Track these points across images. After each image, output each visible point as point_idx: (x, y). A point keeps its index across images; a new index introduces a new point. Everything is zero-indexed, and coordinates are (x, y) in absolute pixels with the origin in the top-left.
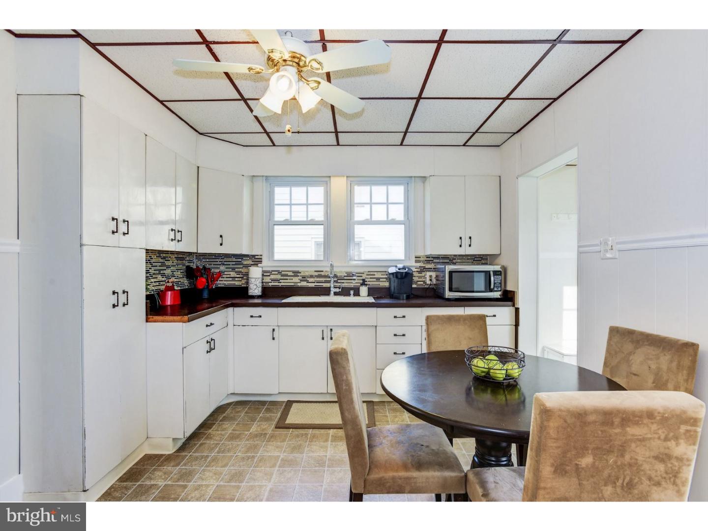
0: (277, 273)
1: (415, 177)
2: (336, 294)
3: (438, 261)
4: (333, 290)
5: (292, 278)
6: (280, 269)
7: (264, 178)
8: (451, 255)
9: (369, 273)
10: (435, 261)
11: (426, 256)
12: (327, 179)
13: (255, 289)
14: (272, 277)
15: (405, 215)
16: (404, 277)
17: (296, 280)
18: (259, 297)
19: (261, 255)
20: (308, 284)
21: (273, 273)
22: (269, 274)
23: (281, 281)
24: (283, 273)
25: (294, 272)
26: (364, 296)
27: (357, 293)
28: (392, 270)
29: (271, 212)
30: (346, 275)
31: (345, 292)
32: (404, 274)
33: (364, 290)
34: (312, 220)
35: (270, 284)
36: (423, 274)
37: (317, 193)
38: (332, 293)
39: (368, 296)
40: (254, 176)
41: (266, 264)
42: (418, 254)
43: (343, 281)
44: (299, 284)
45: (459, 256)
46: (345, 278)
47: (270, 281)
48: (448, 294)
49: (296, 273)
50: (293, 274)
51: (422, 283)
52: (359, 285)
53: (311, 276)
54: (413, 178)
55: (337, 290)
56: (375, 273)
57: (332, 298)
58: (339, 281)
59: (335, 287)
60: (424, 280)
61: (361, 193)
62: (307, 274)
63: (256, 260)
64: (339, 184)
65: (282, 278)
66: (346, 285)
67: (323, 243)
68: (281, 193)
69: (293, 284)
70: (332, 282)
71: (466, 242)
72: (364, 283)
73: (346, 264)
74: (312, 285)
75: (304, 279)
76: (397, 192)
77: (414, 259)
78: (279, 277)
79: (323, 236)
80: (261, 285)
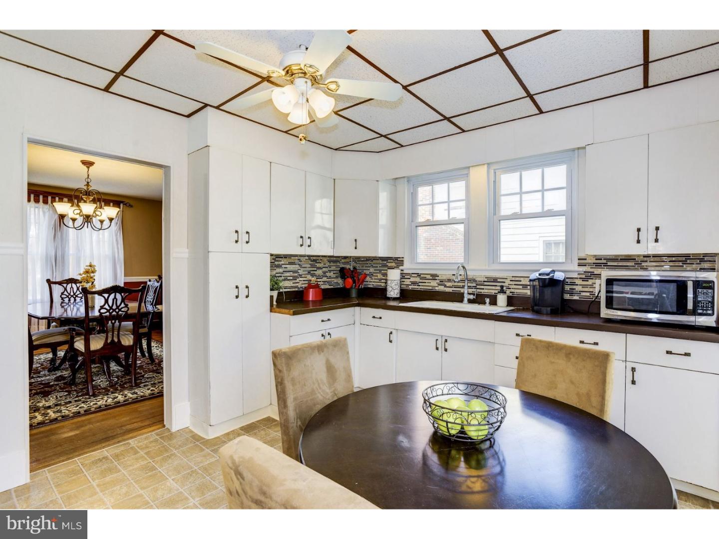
0: (416, 275)
1: (578, 148)
2: (470, 301)
3: (615, 264)
4: (466, 297)
5: (430, 281)
6: (420, 272)
7: (406, 180)
8: (639, 256)
9: (513, 279)
10: (609, 264)
11: (595, 256)
12: (465, 172)
13: (393, 291)
14: (412, 279)
15: (567, 202)
17: (434, 283)
18: (395, 299)
19: (403, 258)
20: (445, 289)
21: (413, 275)
22: (409, 277)
23: (420, 284)
24: (422, 276)
25: (432, 275)
26: (501, 307)
27: (494, 302)
28: (535, 275)
29: (414, 213)
30: (486, 280)
31: (479, 299)
32: (547, 281)
33: (502, 299)
34: (453, 219)
35: (410, 287)
36: (590, 282)
37: (458, 189)
38: (466, 300)
39: (507, 306)
40: (396, 179)
41: (407, 267)
42: (582, 255)
43: (482, 287)
44: (437, 288)
46: (486, 283)
47: (410, 283)
48: (605, 312)
49: (434, 277)
50: (431, 278)
51: (588, 294)
52: (497, 292)
53: (449, 280)
54: (576, 151)
55: (472, 297)
56: (522, 279)
57: (465, 307)
58: (478, 287)
59: (469, 294)
60: (591, 290)
61: (508, 182)
62: (444, 278)
63: (398, 262)
64: (479, 175)
65: (421, 281)
66: (486, 291)
68: (423, 192)
69: (431, 288)
70: (466, 287)
72: (502, 291)
73: (487, 268)
74: (450, 290)
75: (442, 283)
76: (557, 175)
77: (576, 262)
78: (418, 280)
80: (399, 289)
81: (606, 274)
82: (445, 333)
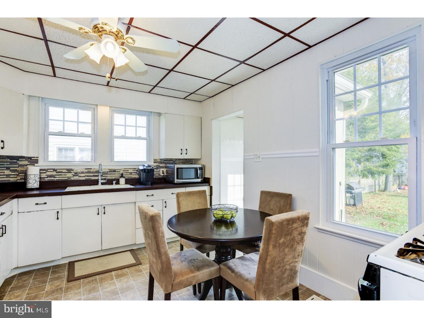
0: (52, 170)
1: (154, 112)
2: (102, 184)
3: (167, 162)
4: (100, 181)
5: (66, 174)
6: (56, 168)
7: (40, 99)
8: (174, 159)
9: (125, 170)
10: (165, 162)
11: (160, 159)
12: (95, 107)
13: (33, 183)
14: (48, 173)
15: (147, 134)
16: (149, 171)
17: (69, 175)
18: (36, 189)
19: (38, 157)
20: (80, 178)
21: (49, 170)
22: (45, 172)
23: (56, 176)
24: (58, 170)
25: (67, 170)
26: (123, 184)
27: (118, 183)
28: (141, 168)
29: (46, 125)
30: (109, 171)
31: (110, 182)
32: (150, 170)
33: (122, 181)
34: (82, 133)
35: (46, 179)
36: (158, 170)
37: (86, 115)
38: (100, 183)
39: (125, 184)
40: (31, 96)
41: (42, 163)
42: (156, 158)
43: (107, 175)
44: (72, 178)
45: (179, 159)
46: (108, 173)
47: (46, 176)
48: (176, 181)
49: (69, 171)
50: (67, 171)
51: (158, 175)
52: (119, 177)
53: (83, 173)
54: (153, 113)
55: (104, 181)
56: (129, 170)
57: (100, 187)
58: (104, 175)
59: (102, 179)
60: (159, 173)
61: (119, 118)
62: (79, 171)
63: (33, 161)
64: (103, 111)
65: (57, 174)
66: (109, 177)
67: (91, 149)
68: (55, 112)
69: (67, 178)
70: (100, 176)
71: (184, 152)
72: (122, 176)
73: (109, 164)
74: (84, 178)
75: (76, 174)
76: (142, 120)
77: (153, 161)
78: (54, 173)
79: (91, 145)
80: (38, 180)
81: (176, 166)
82: (104, 203)
